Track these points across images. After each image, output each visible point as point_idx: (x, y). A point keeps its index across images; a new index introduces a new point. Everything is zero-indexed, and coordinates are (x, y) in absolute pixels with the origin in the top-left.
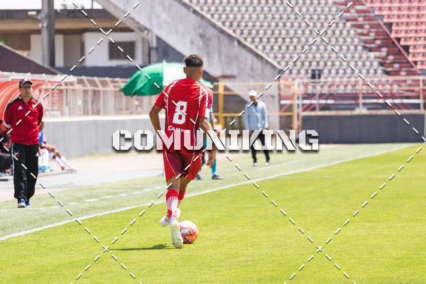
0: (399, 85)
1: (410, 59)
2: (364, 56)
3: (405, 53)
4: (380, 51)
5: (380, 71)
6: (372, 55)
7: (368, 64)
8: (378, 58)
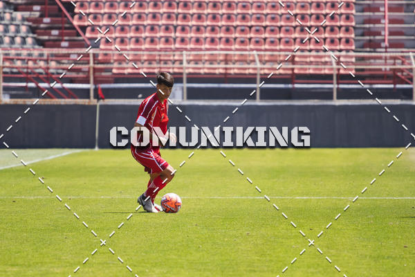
0: (58, 62)
1: (76, 23)
2: (7, 16)
3: (68, 15)
4: (31, 10)
5: (29, 40)
6: (18, 15)
7: (12, 28)
8: (28, 20)
